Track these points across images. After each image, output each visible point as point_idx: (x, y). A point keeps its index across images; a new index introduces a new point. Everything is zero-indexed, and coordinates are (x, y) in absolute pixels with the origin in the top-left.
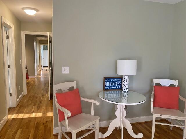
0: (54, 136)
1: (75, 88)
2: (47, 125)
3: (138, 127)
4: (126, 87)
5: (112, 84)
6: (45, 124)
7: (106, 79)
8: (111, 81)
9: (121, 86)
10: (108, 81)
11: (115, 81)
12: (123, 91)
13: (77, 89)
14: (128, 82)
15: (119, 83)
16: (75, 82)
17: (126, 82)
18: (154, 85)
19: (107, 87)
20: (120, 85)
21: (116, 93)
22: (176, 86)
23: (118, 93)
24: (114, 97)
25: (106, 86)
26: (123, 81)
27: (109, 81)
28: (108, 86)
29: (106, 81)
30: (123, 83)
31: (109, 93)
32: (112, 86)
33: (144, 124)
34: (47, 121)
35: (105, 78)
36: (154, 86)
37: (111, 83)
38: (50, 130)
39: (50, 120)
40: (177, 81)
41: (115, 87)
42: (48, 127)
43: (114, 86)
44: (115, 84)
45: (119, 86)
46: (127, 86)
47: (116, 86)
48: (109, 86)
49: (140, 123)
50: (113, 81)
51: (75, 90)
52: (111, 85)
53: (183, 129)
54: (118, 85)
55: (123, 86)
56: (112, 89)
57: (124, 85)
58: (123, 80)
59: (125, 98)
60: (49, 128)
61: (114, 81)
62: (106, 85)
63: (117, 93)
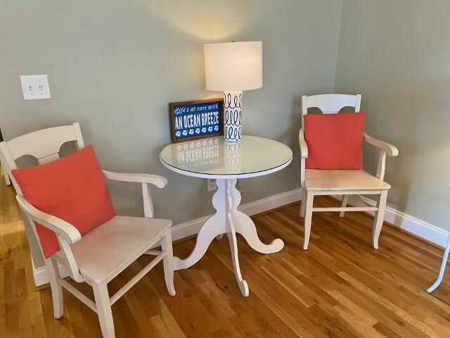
0: (40, 291)
1: (81, 144)
2: (13, 262)
3: (267, 222)
4: (234, 127)
5: (195, 123)
6: (5, 261)
7: (175, 108)
8: (190, 113)
9: (221, 125)
10: (183, 115)
11: (204, 112)
12: (228, 137)
13: (89, 149)
14: (239, 110)
15: (213, 116)
16: (77, 125)
17: (233, 111)
18: (305, 112)
19: (181, 131)
20: (218, 122)
21: (208, 145)
22: (357, 110)
23: (214, 144)
24: (204, 158)
25: (177, 130)
26: (225, 110)
27: (187, 114)
28: (184, 129)
29: (176, 115)
30: (226, 116)
31: (189, 149)
32: (194, 128)
33: (278, 213)
34: (10, 252)
35: (173, 107)
36: (304, 116)
37: (193, 118)
38: (24, 276)
39: (20, 243)
40: (359, 96)
41: (204, 130)
42: (17, 268)
43: (201, 127)
44: (203, 119)
45: (213, 126)
46: (238, 123)
47: (207, 127)
48: (188, 129)
49: (270, 213)
50: (196, 113)
51: (83, 150)
52: (192, 126)
53: (374, 214)
54: (212, 123)
55: (226, 126)
56: (196, 137)
57: (229, 122)
58: (227, 105)
59: (234, 157)
60: (20, 270)
61: (200, 112)
62: (177, 125)
63: (211, 146)
